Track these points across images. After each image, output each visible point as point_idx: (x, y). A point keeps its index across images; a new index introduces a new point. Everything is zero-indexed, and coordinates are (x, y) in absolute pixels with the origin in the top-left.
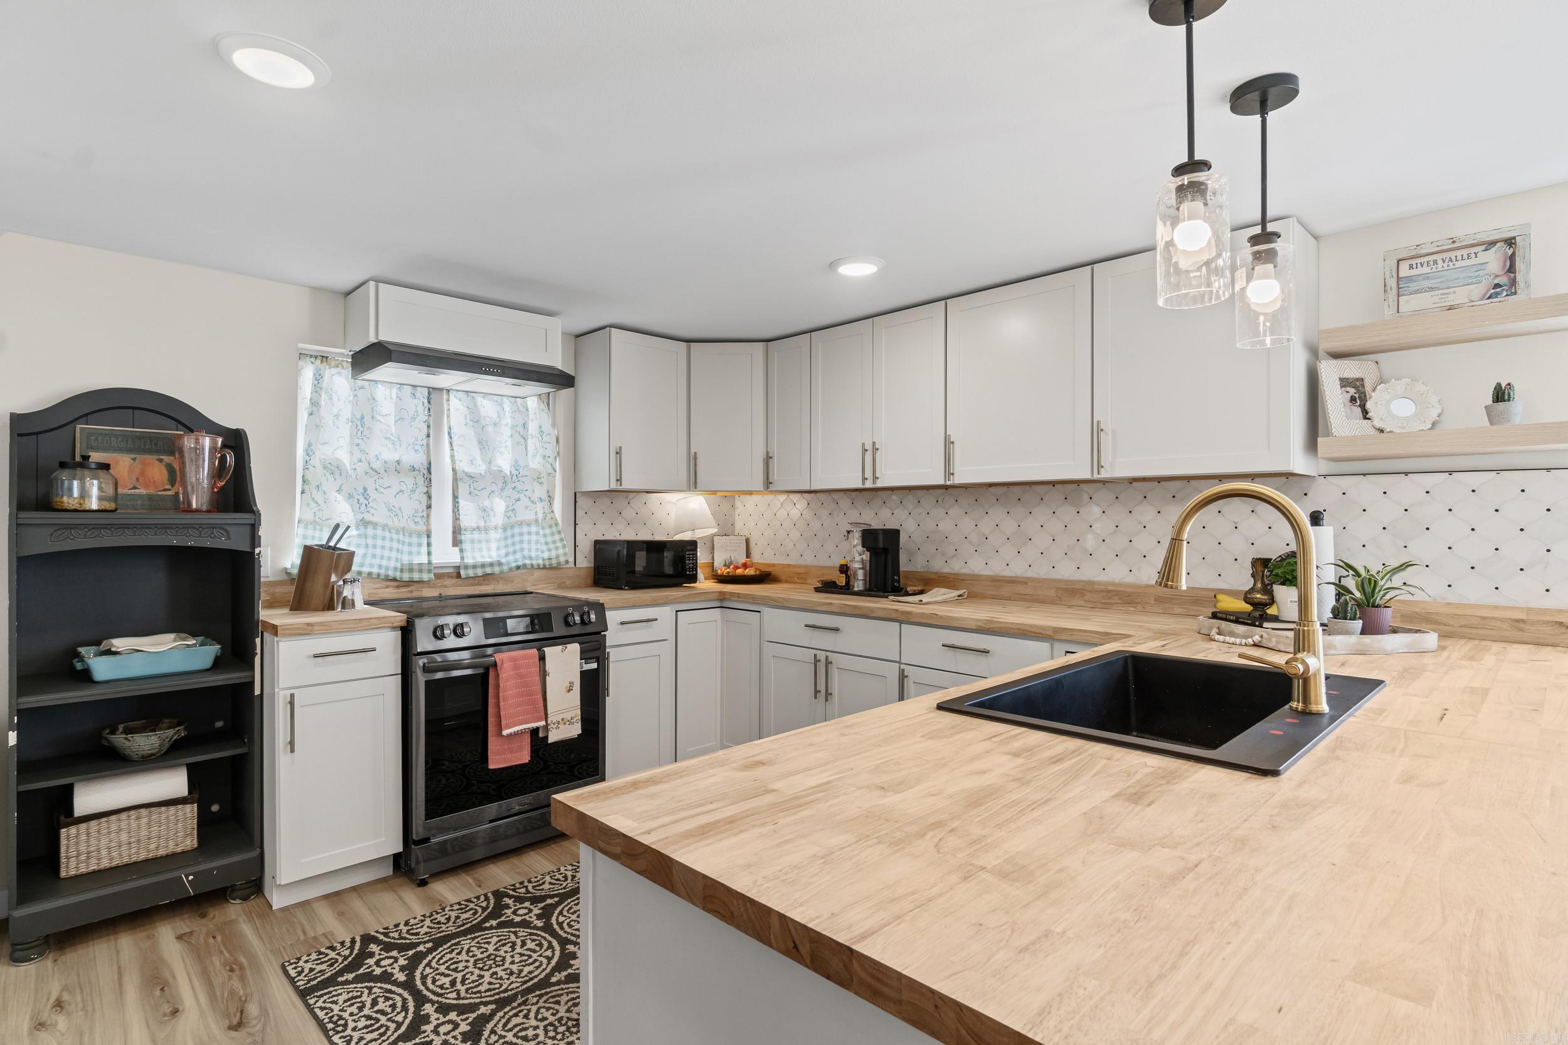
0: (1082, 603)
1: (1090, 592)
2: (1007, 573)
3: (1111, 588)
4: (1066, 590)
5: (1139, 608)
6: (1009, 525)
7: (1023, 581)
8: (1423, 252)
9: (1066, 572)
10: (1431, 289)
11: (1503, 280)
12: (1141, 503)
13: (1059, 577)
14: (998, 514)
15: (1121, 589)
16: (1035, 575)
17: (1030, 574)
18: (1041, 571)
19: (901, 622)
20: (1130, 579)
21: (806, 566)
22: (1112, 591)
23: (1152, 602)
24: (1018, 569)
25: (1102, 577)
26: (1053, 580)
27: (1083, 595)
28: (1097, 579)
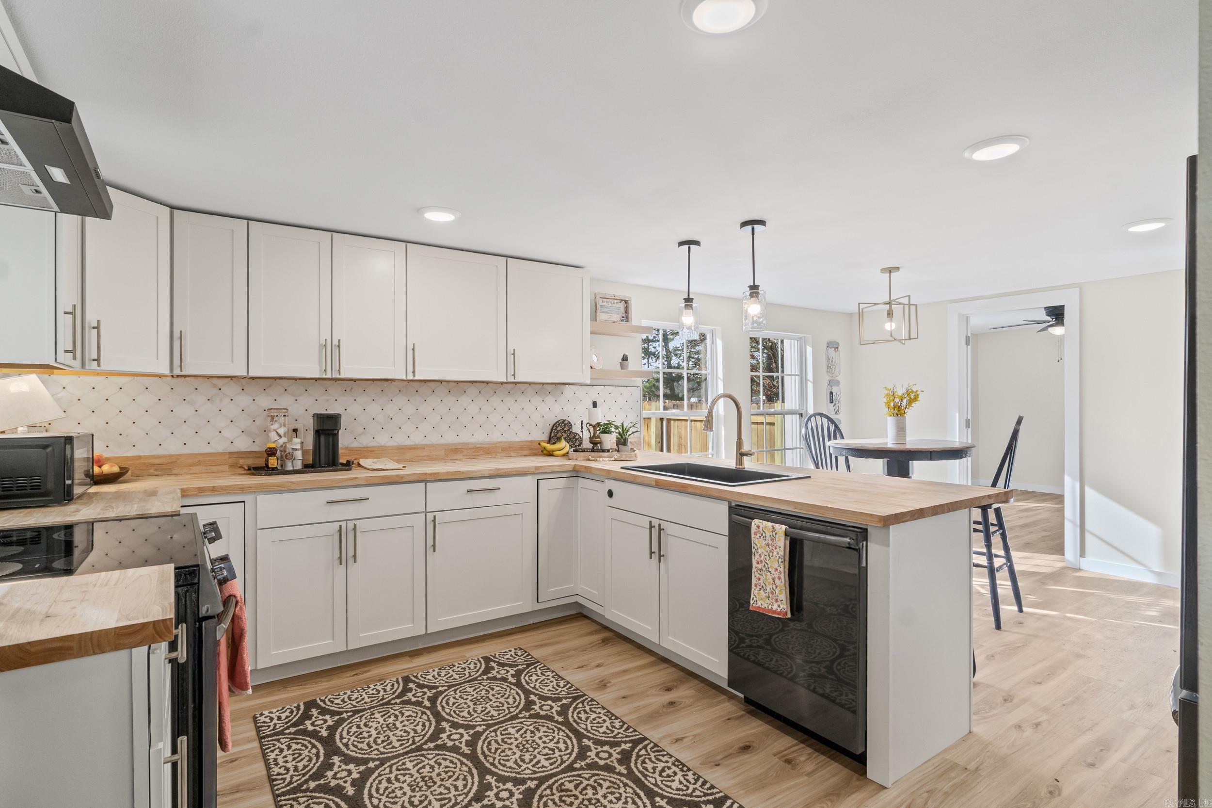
0: (461, 457)
1: (466, 449)
2: (408, 442)
3: (478, 446)
4: (452, 450)
5: (494, 455)
6: (409, 409)
7: (422, 447)
8: (607, 297)
9: (450, 438)
10: (607, 313)
11: (624, 315)
12: (493, 395)
13: (445, 442)
14: (400, 401)
15: (484, 446)
16: (428, 443)
17: (426, 442)
18: (434, 439)
19: (426, 481)
20: (488, 440)
21: (170, 456)
22: (479, 447)
23: (500, 451)
24: (417, 439)
25: (472, 440)
26: (443, 445)
27: (462, 452)
28: (469, 441)
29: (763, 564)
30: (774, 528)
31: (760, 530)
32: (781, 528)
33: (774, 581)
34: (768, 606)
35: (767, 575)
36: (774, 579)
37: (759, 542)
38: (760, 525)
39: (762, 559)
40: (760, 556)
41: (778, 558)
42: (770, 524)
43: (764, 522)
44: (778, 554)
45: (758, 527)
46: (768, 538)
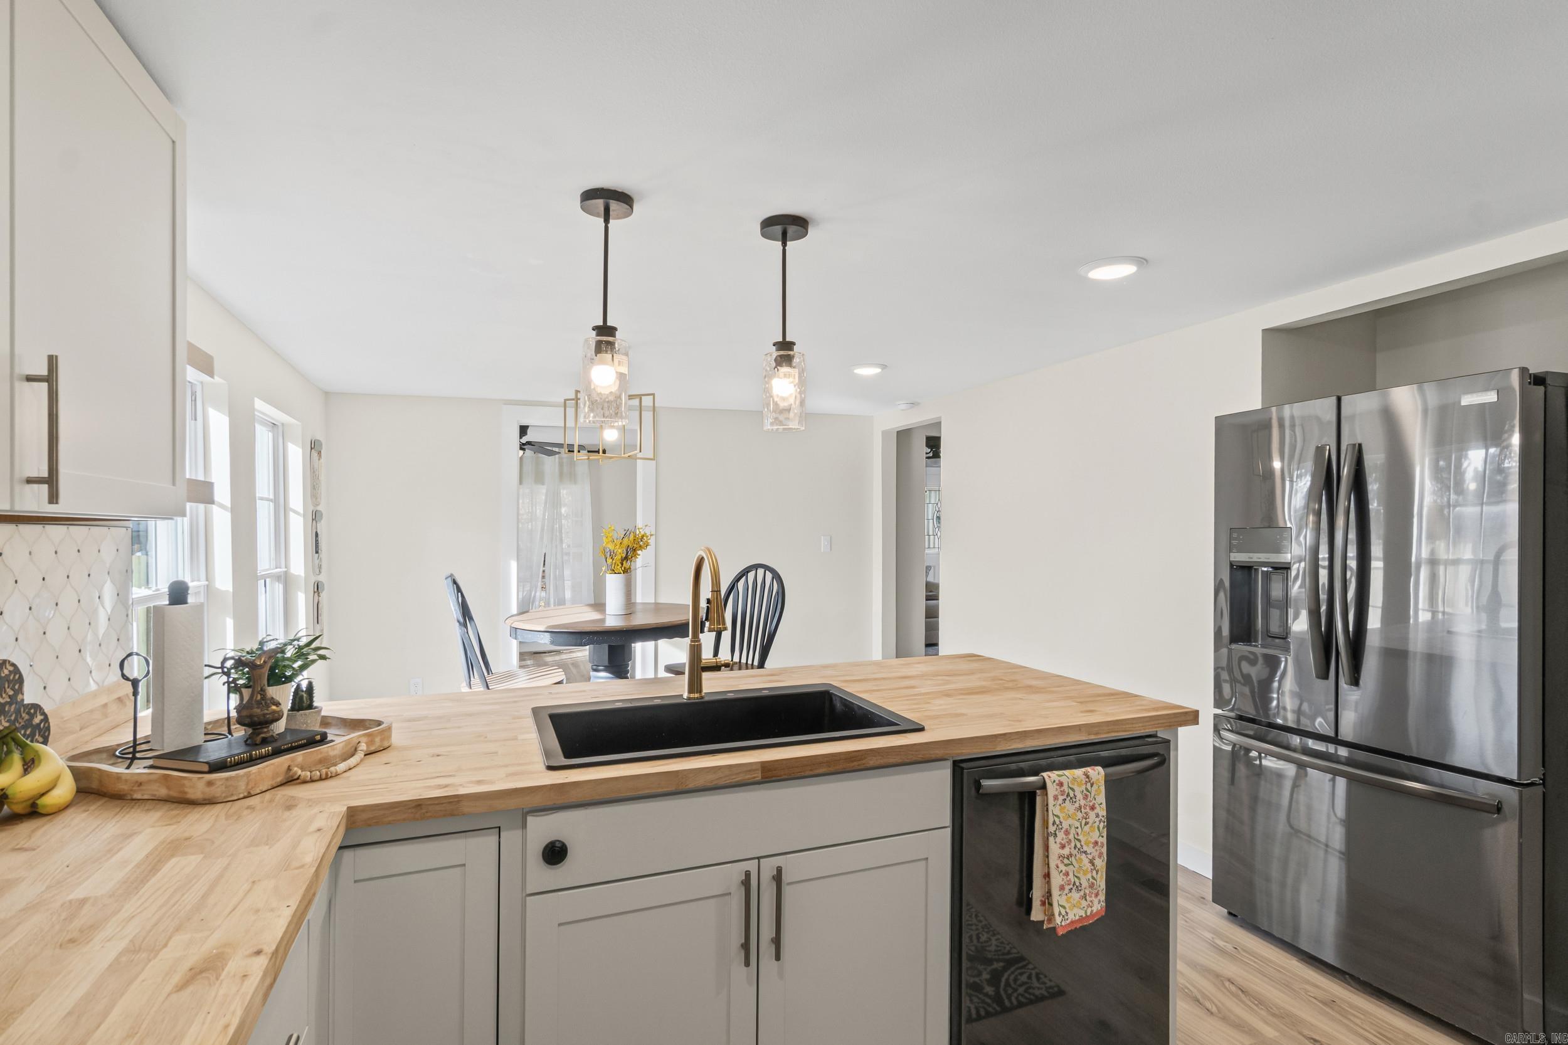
29: (1073, 845)
30: (1088, 777)
31: (1065, 787)
32: (1097, 773)
33: (1093, 865)
34: (1086, 912)
35: (1081, 860)
36: (1092, 862)
37: (1062, 809)
38: (1063, 779)
39: (1071, 837)
40: (1067, 833)
41: (1097, 823)
42: (1079, 772)
43: (1067, 772)
44: (1097, 816)
45: (1061, 784)
46: (1079, 796)
